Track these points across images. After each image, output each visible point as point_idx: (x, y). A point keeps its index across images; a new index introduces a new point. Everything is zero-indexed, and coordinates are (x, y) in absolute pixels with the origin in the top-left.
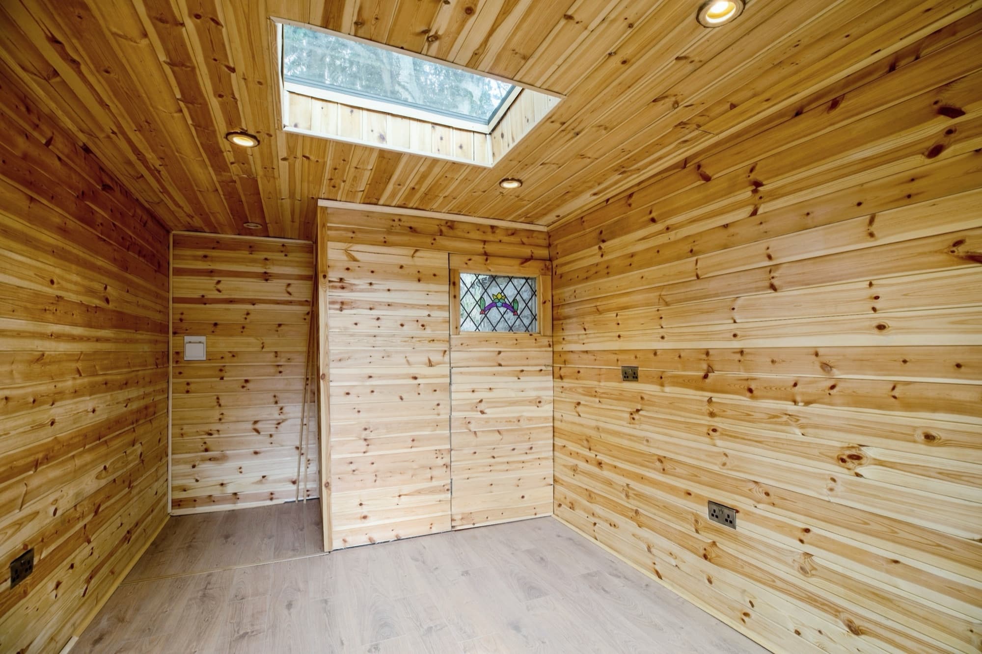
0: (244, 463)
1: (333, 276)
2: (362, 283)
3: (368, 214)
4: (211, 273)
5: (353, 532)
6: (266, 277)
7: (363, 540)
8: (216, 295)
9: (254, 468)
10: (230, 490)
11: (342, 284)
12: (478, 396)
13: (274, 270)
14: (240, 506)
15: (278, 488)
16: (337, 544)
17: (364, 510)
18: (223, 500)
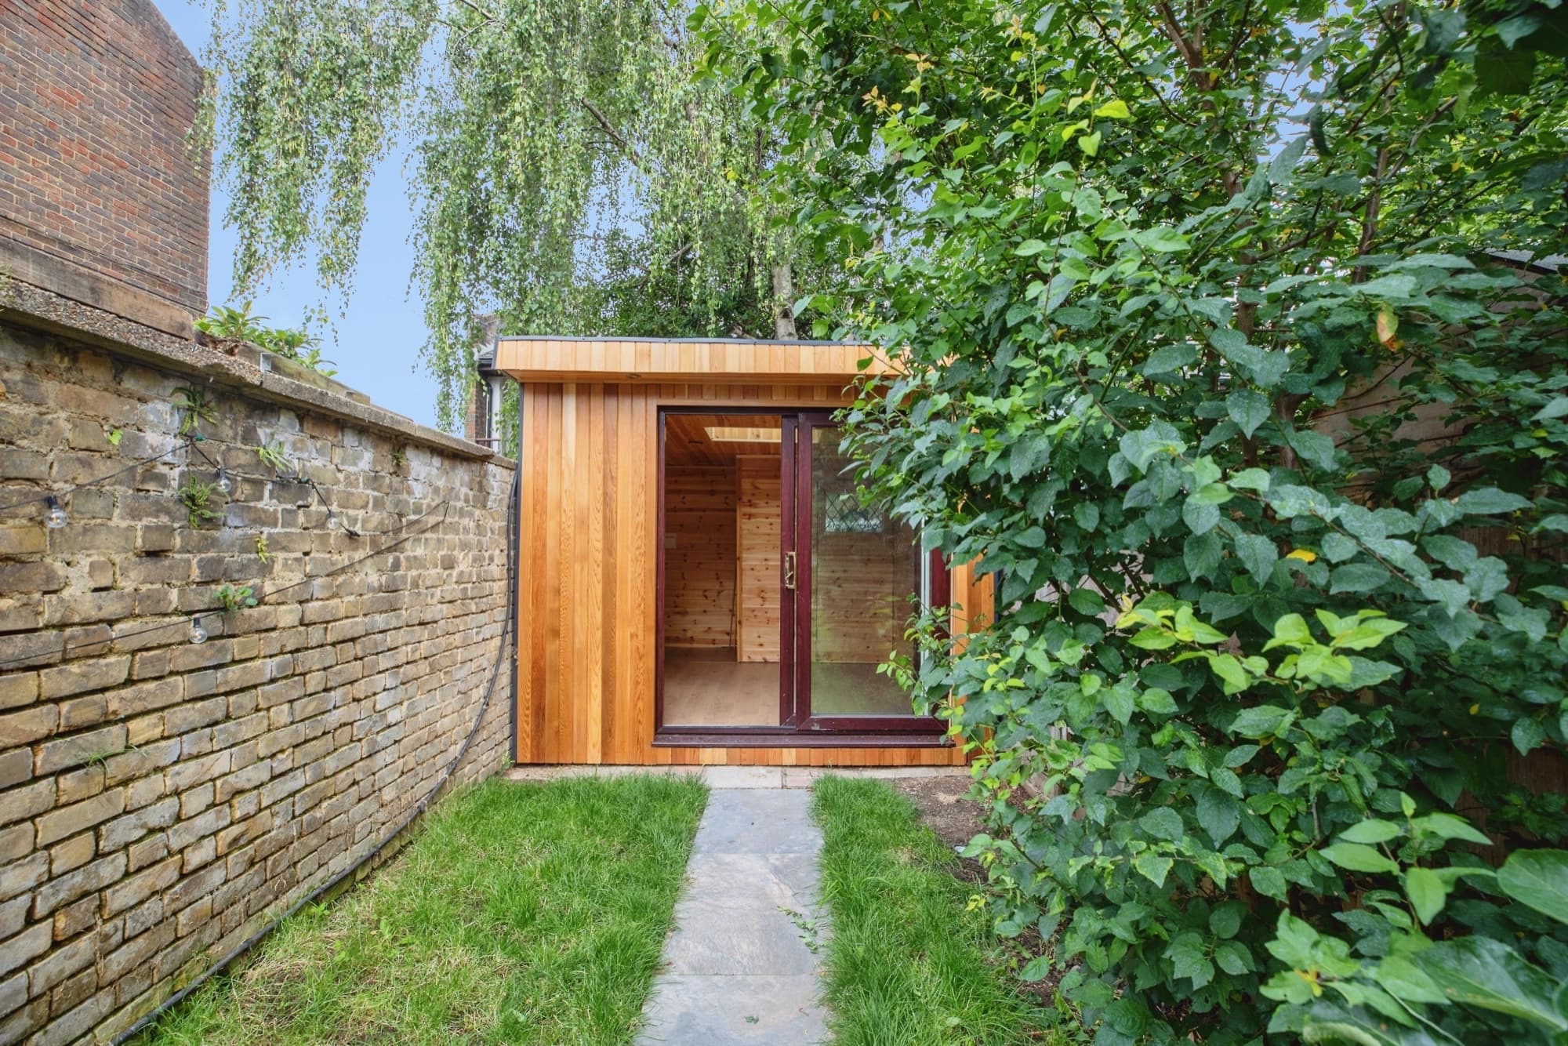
0: (698, 618)
1: (745, 499)
2: (762, 503)
3: (765, 460)
4: (679, 492)
5: (755, 653)
6: (712, 493)
7: (759, 659)
8: (682, 506)
9: (705, 622)
10: (689, 634)
11: (751, 504)
12: (837, 575)
13: (718, 488)
14: (695, 645)
15: (718, 637)
16: (745, 659)
17: (761, 641)
18: (685, 640)
